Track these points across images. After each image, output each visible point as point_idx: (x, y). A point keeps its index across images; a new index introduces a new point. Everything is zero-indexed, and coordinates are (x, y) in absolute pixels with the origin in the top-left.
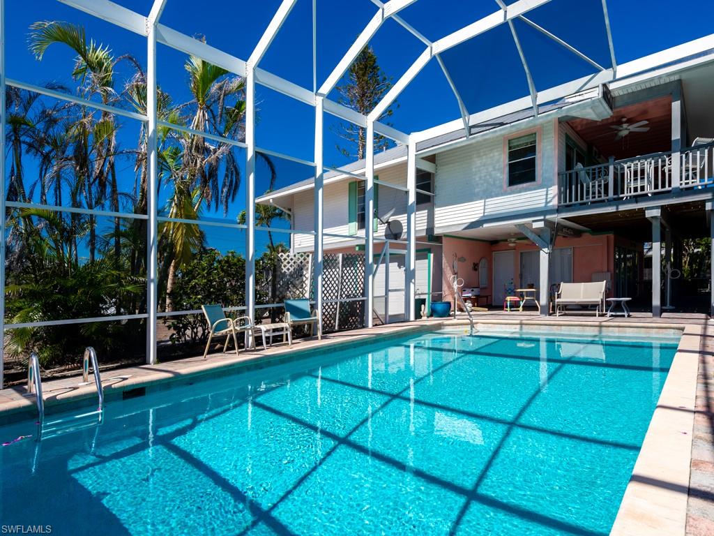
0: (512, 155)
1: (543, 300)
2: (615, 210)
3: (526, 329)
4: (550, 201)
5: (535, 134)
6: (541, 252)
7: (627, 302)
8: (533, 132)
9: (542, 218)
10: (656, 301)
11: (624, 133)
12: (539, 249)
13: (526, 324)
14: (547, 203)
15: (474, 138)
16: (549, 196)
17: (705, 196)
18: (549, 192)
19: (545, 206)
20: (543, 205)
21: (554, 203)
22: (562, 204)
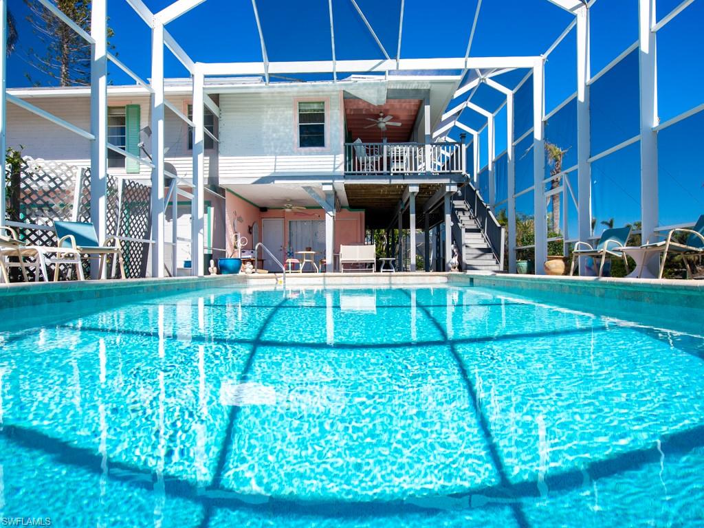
0: (303, 117)
1: (329, 260)
2: (388, 183)
4: (337, 168)
5: (323, 103)
6: (327, 215)
8: (322, 100)
9: (331, 181)
10: (413, 261)
11: (382, 125)
12: (325, 212)
14: (335, 168)
15: (272, 87)
16: (336, 163)
17: (446, 181)
18: (337, 159)
19: (334, 172)
20: (332, 170)
21: (341, 170)
22: (348, 172)
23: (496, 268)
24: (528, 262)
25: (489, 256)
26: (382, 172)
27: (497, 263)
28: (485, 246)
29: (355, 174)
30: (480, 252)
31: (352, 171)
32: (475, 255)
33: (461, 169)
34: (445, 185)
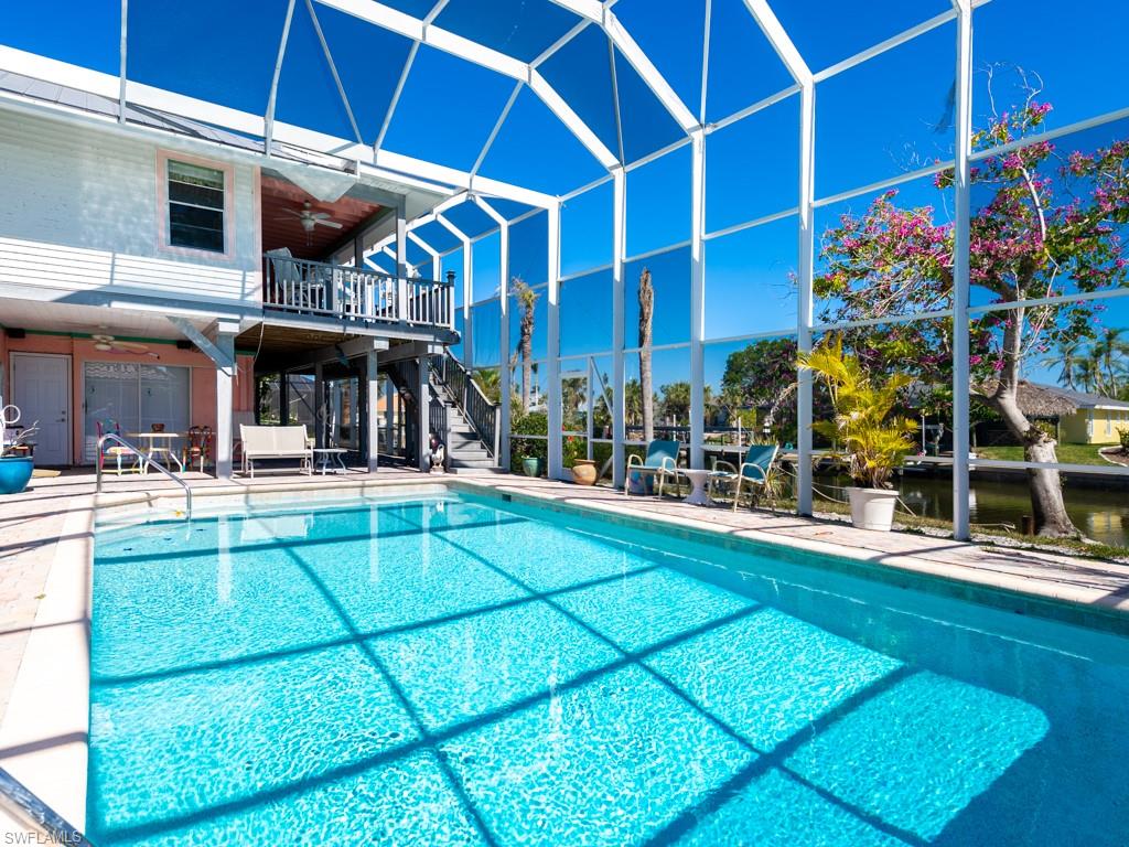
0: (176, 190)
1: (224, 452)
2: (341, 331)
3: (255, 500)
4: (248, 295)
5: (221, 172)
6: (219, 372)
7: (342, 454)
9: (237, 317)
10: (374, 453)
11: (309, 224)
13: (253, 492)
14: (244, 295)
15: (129, 129)
16: (247, 285)
17: (429, 338)
18: (248, 279)
19: (242, 299)
20: (238, 297)
21: (257, 298)
22: (268, 303)
23: (489, 463)
24: (539, 460)
25: (476, 445)
26: (329, 311)
27: (489, 456)
28: (466, 429)
29: (281, 309)
30: (464, 440)
31: (277, 304)
32: (458, 444)
33: (449, 322)
34: (426, 343)
